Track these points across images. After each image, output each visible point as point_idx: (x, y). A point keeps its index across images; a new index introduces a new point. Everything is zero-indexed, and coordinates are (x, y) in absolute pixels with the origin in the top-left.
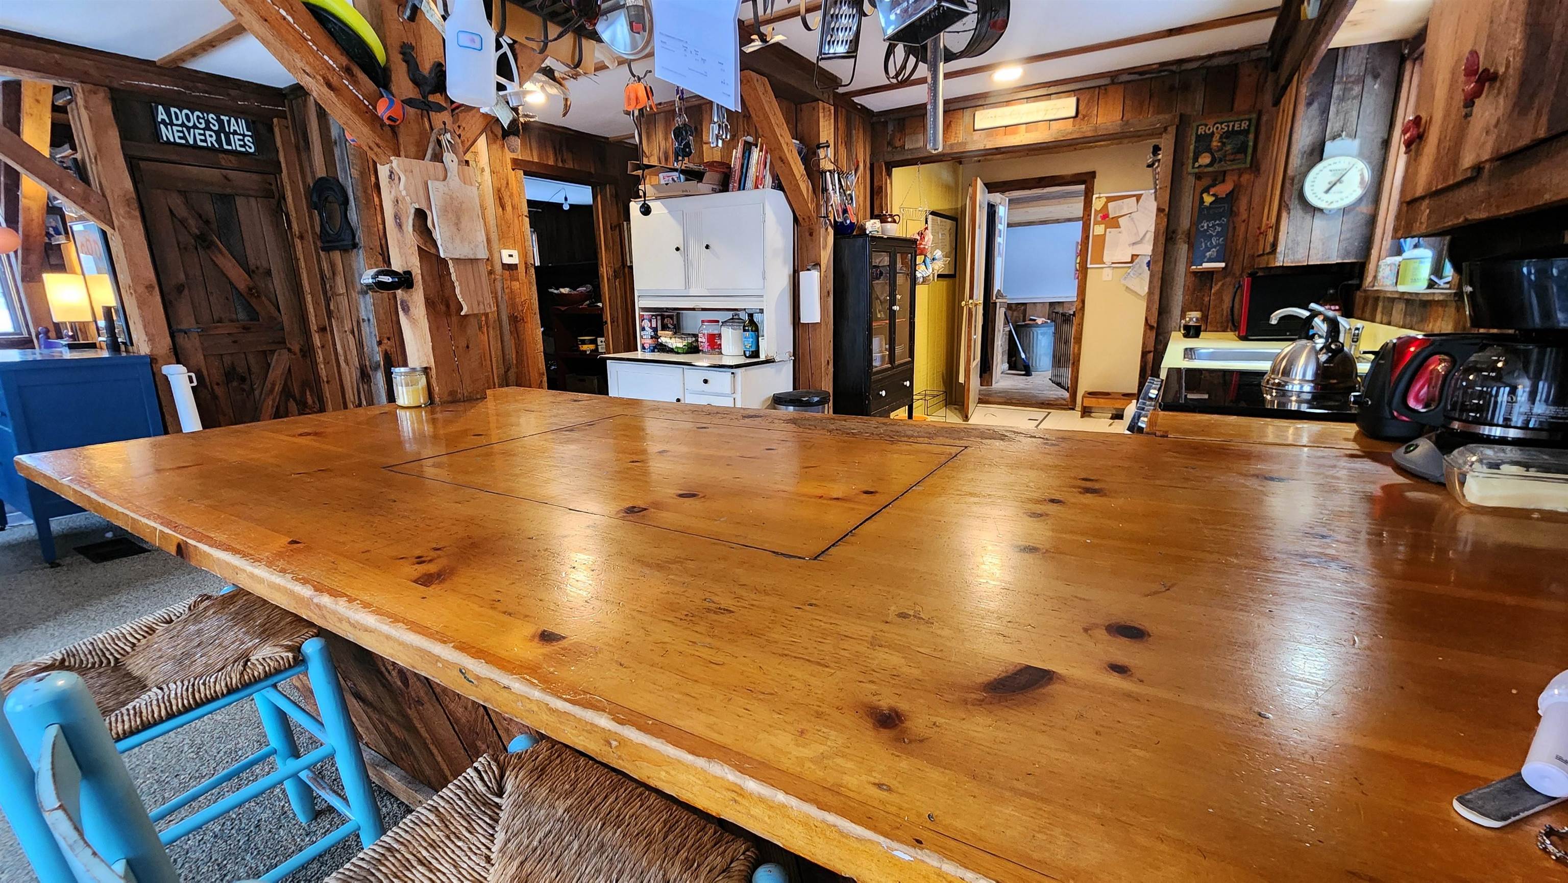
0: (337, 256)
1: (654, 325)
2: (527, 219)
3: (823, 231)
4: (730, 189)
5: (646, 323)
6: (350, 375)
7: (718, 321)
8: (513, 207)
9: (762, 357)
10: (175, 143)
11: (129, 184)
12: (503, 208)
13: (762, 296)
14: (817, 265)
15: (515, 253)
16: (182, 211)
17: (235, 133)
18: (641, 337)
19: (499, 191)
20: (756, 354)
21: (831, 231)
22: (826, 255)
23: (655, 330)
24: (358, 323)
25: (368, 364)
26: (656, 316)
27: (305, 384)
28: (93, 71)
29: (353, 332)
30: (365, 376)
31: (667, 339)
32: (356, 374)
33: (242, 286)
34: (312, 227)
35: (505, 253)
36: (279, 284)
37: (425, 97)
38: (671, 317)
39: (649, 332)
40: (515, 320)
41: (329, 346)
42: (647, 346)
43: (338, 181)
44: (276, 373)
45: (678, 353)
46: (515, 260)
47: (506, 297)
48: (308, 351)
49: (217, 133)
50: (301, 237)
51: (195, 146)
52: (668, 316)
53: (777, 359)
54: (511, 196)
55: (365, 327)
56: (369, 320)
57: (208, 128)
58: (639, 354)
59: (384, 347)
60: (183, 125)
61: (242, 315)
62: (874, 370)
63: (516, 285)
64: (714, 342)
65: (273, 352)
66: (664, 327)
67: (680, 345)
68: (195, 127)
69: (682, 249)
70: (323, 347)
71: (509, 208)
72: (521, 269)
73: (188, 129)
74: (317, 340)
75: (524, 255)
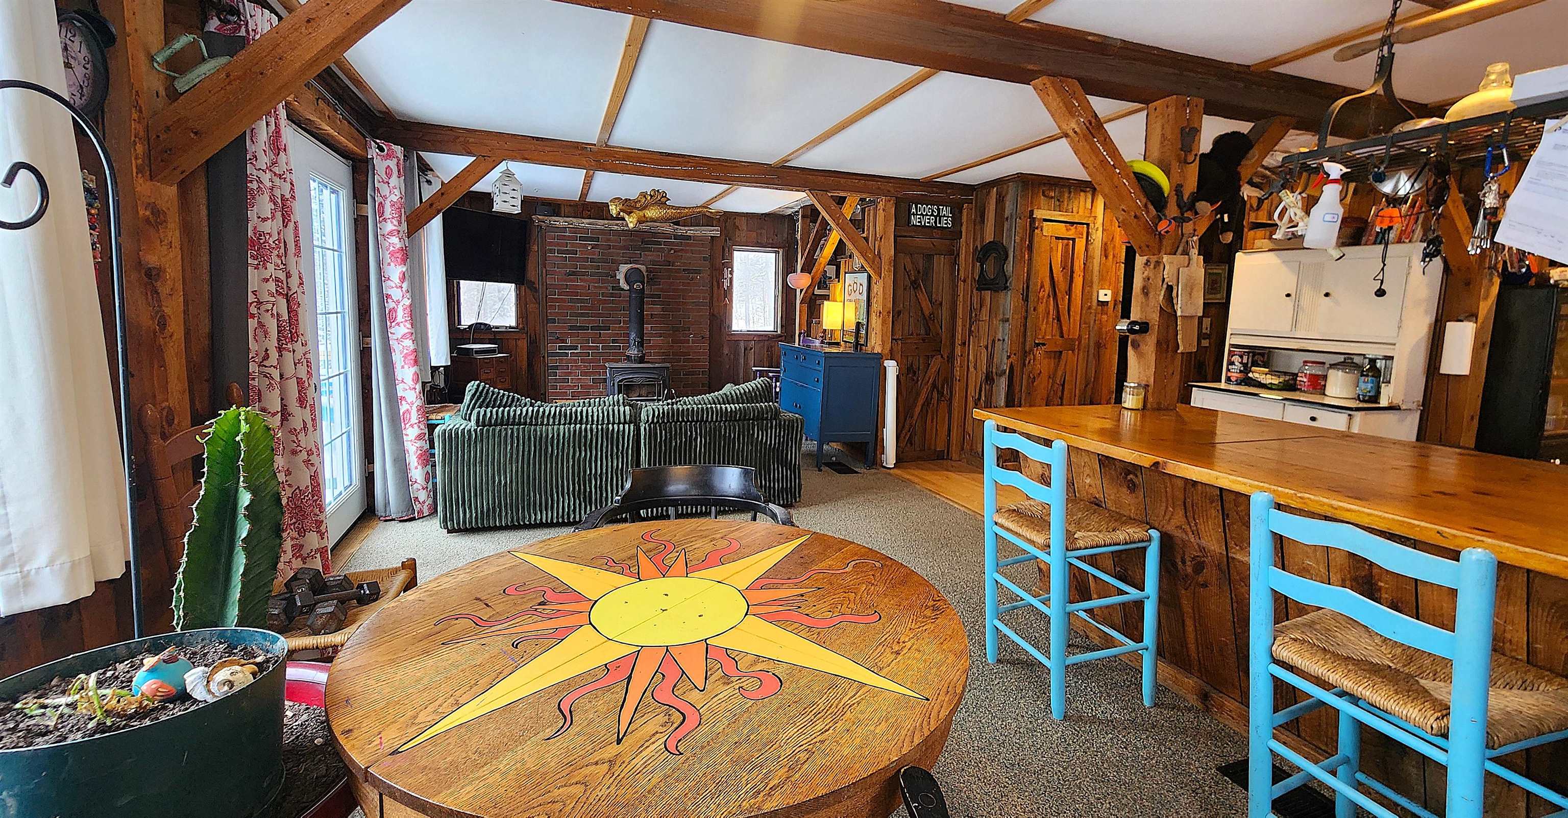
0: (987, 294)
1: (1245, 361)
2: (1123, 265)
3: (1485, 282)
4: (1363, 242)
5: (1236, 359)
6: (976, 377)
7: (1324, 363)
8: (1114, 256)
9: (1384, 402)
10: (916, 226)
11: (893, 252)
12: (1106, 257)
13: (1395, 344)
14: (1472, 316)
15: (1109, 292)
16: (909, 267)
17: (944, 216)
18: (1228, 370)
19: (1106, 244)
20: (1375, 398)
21: (1497, 281)
22: (1486, 306)
23: (1245, 365)
24: (994, 341)
25: (994, 370)
26: (1248, 353)
27: (946, 380)
28: (892, 190)
29: (987, 348)
30: (989, 378)
31: (1258, 374)
32: (981, 376)
33: (927, 313)
34: (973, 274)
35: (1102, 292)
36: (945, 313)
37: (1182, 214)
38: (1262, 355)
39: (1237, 366)
40: (1098, 346)
41: (965, 356)
42: (1233, 379)
43: (1002, 243)
44: (933, 369)
45: (1271, 389)
46: (1108, 299)
47: (1096, 328)
48: (951, 357)
49: (936, 217)
50: (964, 281)
51: (925, 226)
52: (1259, 354)
53: (1403, 407)
54: (1114, 247)
55: (998, 345)
56: (1004, 340)
57: (932, 215)
58: (1223, 385)
59: (1011, 360)
60: (922, 214)
61: (923, 332)
62: (1545, 433)
63: (1105, 317)
64: (1318, 384)
65: (932, 357)
66: (1255, 364)
67: (1276, 382)
68: (927, 215)
69: (1293, 295)
70: (962, 355)
71: (1111, 257)
72: (1111, 306)
73: (923, 215)
74: (958, 350)
75: (1114, 295)
